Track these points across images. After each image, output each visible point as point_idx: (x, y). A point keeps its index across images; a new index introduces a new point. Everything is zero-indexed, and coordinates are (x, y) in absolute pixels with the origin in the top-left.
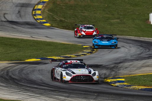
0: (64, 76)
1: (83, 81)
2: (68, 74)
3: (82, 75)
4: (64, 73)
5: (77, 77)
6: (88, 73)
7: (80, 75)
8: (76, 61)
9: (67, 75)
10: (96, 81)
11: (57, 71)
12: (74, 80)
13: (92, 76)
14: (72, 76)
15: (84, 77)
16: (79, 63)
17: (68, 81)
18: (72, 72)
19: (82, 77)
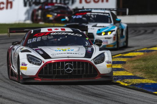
0: (23, 65)
1: (70, 76)
2: (31, 59)
3: (67, 61)
4: (23, 57)
5: (54, 67)
6: (84, 55)
7: (63, 62)
8: (62, 29)
9: (30, 62)
10: (104, 76)
11: (14, 53)
12: (46, 73)
13: (93, 62)
14: (43, 64)
15: (71, 67)
16: (69, 34)
17: (32, 77)
18: (42, 55)
19: (67, 66)
